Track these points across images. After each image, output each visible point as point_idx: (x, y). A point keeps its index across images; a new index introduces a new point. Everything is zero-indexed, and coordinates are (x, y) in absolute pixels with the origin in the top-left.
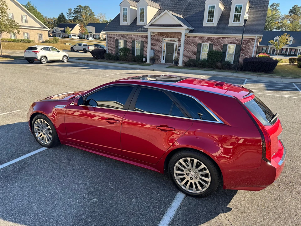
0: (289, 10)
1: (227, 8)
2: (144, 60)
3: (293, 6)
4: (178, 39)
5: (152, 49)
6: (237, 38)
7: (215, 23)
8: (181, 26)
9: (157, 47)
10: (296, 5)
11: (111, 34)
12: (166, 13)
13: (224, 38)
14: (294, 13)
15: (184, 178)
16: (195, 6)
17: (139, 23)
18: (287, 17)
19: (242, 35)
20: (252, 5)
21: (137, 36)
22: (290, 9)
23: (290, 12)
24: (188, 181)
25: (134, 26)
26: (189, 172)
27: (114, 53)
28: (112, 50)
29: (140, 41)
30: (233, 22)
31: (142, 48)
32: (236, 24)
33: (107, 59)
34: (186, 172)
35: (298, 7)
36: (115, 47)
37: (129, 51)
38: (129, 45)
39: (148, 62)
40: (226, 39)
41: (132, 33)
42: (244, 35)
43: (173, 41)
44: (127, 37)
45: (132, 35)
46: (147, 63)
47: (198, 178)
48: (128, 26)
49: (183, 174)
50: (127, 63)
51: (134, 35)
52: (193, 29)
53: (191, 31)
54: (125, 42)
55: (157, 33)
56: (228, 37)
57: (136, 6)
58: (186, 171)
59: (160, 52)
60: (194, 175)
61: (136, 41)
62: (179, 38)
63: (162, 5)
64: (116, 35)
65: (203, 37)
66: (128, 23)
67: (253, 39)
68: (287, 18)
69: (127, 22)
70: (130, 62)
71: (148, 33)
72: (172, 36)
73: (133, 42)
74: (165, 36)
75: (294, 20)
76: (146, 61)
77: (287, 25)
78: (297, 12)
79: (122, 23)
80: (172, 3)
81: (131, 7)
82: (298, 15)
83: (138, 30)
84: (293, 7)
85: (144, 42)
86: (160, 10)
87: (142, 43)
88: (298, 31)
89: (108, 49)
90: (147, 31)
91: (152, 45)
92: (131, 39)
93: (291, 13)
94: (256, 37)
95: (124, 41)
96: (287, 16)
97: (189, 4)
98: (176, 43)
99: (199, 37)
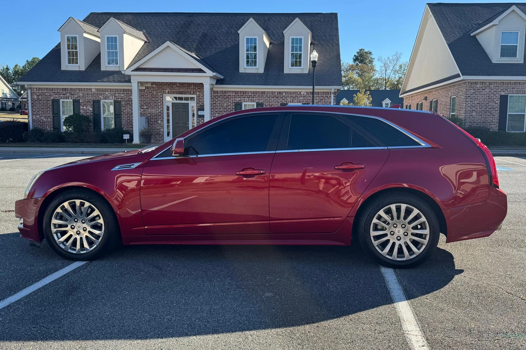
0: (353, 56)
1: (274, 44)
2: (126, 137)
3: (358, 51)
4: (194, 96)
5: (141, 115)
6: (302, 93)
7: (260, 68)
8: (200, 71)
9: (153, 110)
10: (361, 50)
11: (40, 89)
12: (168, 46)
13: (280, 93)
14: (361, 61)
15: (388, 241)
16: (216, 39)
17: (105, 66)
18: (352, 68)
19: (312, 87)
20: (314, 41)
21: (106, 90)
22: (355, 56)
23: (355, 60)
24: (394, 244)
25: (94, 71)
26: (394, 229)
27: (49, 128)
28: (43, 123)
29: (113, 101)
30: (290, 67)
31: (118, 115)
32: (296, 70)
33: (34, 141)
34: (389, 230)
35: (366, 52)
36: (51, 115)
37: (89, 121)
38: (87, 110)
39: (136, 140)
40: (284, 94)
41: (94, 86)
42: (315, 87)
43: (187, 99)
44: (81, 95)
45: (93, 90)
46: (133, 143)
47: (410, 234)
48: (80, 72)
49: (386, 235)
50: (83, 145)
51: (98, 90)
52: (222, 77)
53: (219, 82)
54: (76, 103)
55: (150, 85)
56: (287, 91)
57: (98, 34)
58: (390, 228)
59: (160, 122)
60: (402, 231)
61: (102, 102)
62: (198, 93)
63: (149, 34)
64: (52, 89)
65: (244, 92)
66: (81, 65)
67: (328, 94)
68: (353, 70)
69: (77, 63)
70: (94, 144)
71: (133, 84)
72: (182, 90)
73: (96, 104)
74: (168, 90)
75: (364, 72)
76: (131, 139)
77: (355, 80)
78: (366, 60)
79: (65, 66)
80: (169, 31)
81: (85, 35)
82: (367, 65)
83: (105, 79)
84: (358, 53)
85: (123, 103)
86: (147, 44)
87: (117, 104)
88: (373, 89)
89: (33, 121)
90: (129, 81)
91: (141, 107)
92: (91, 98)
93: (357, 62)
94: (333, 91)
95: (73, 102)
96: (352, 66)
97: (205, 36)
98: (193, 105)
99: (236, 92)
